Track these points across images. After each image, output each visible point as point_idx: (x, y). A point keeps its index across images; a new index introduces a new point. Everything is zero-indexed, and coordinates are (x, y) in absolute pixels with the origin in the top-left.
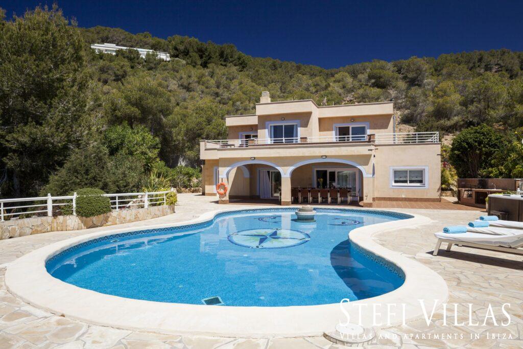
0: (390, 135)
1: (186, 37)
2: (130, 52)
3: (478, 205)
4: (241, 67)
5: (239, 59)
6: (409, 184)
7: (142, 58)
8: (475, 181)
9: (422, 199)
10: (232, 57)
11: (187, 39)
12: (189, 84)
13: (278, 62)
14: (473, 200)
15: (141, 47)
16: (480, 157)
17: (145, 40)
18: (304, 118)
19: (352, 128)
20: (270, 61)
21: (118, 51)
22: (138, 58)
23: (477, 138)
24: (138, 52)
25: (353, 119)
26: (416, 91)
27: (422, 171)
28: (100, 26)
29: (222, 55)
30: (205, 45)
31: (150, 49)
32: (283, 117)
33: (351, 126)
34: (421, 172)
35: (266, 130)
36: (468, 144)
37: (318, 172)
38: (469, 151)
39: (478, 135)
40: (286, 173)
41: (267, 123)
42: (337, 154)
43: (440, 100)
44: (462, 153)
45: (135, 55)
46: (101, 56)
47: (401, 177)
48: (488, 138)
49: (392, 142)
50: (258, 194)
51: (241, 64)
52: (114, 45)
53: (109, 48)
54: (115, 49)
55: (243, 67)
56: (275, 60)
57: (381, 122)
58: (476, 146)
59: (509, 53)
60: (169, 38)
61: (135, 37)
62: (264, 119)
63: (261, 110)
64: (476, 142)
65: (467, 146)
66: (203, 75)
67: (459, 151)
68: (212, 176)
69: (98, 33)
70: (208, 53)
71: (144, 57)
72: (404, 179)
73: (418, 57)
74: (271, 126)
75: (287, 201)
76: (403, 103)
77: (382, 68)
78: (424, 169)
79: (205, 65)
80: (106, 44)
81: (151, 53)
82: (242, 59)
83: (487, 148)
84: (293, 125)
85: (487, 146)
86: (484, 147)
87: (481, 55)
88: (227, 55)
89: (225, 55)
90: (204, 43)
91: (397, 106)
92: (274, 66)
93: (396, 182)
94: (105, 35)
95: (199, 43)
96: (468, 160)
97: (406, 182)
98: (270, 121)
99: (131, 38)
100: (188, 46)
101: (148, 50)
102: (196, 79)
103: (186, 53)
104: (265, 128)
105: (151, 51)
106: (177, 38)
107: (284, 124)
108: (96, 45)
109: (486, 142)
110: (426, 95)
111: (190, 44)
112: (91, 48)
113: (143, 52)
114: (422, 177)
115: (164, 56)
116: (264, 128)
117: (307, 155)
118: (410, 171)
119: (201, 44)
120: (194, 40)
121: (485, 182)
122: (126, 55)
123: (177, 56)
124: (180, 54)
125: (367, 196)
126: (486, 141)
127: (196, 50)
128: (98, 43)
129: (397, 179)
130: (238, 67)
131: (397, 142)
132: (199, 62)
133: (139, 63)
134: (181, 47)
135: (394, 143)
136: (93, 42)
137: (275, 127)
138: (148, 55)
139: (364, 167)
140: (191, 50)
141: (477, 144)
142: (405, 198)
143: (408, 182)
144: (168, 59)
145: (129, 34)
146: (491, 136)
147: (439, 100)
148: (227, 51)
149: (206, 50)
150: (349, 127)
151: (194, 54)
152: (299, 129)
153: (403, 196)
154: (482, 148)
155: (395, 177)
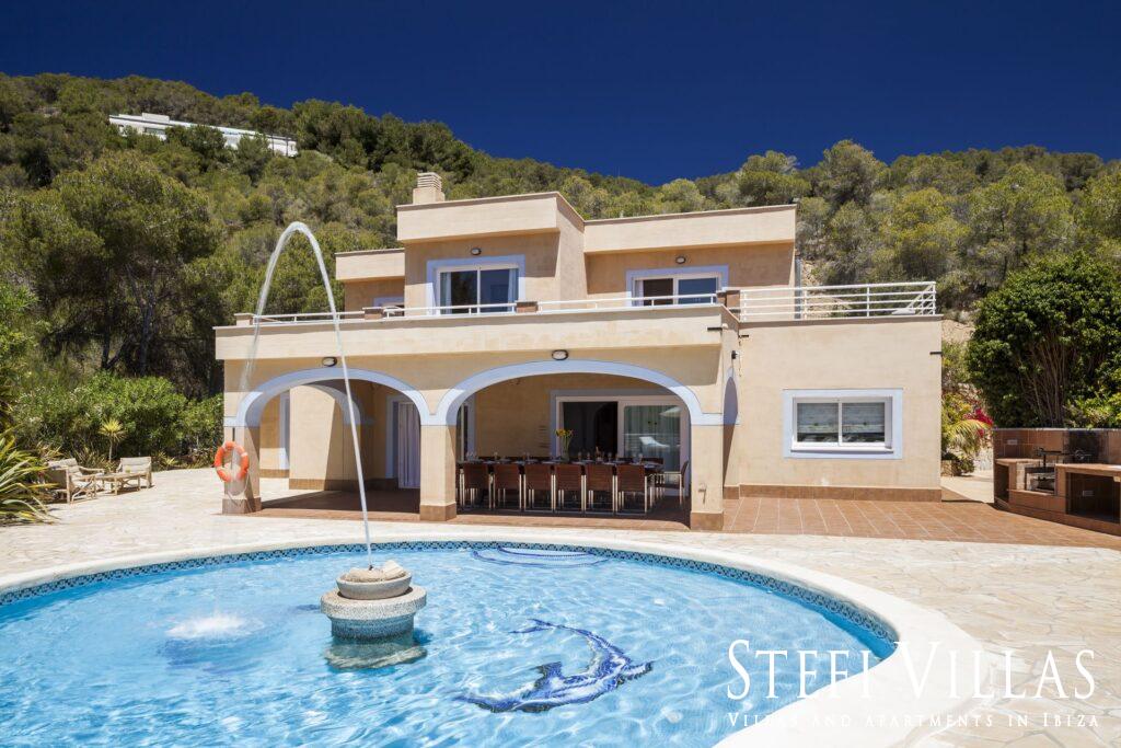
0: (787, 302)
1: (337, 104)
2: (202, 133)
3: (1079, 519)
4: (461, 174)
5: (457, 155)
6: (841, 445)
7: (230, 148)
8: (1055, 436)
9: (881, 491)
10: (440, 151)
11: (337, 109)
12: (329, 204)
13: (548, 168)
14: (1060, 502)
15: (232, 125)
16: (1070, 360)
17: (244, 109)
18: (539, 250)
19: (680, 282)
20: (532, 167)
21: (172, 130)
22: (220, 147)
23: (1062, 296)
24: (220, 134)
25: (682, 256)
26: (849, 215)
27: (883, 404)
28: (138, 77)
29: (417, 143)
30: (378, 123)
31: (249, 129)
32: (478, 245)
33: (677, 277)
34: (880, 409)
35: (429, 286)
36: (1032, 315)
37: (568, 408)
38: (1037, 338)
39: (1066, 287)
40: (435, 410)
41: (430, 264)
42: (602, 345)
43: (910, 233)
44: (1014, 344)
45: (214, 142)
46: (132, 141)
47: (816, 422)
48: (1099, 296)
49: (790, 316)
50: (389, 475)
51: (461, 167)
52: (165, 119)
53: (152, 124)
54: (164, 127)
55: (466, 175)
56: (543, 165)
57: (761, 263)
58: (1056, 322)
59: (1042, 155)
60: (297, 106)
61: (219, 102)
62: (422, 254)
63: (412, 226)
64: (1059, 308)
65: (1031, 324)
66: (362, 186)
67: (1004, 339)
68: (276, 419)
69: (133, 92)
70: (386, 139)
71: (234, 146)
72: (829, 430)
73: (855, 143)
74: (442, 274)
75: (439, 504)
76: (821, 246)
77: (774, 168)
78: (891, 399)
79: (375, 167)
80: (146, 116)
81: (252, 138)
82: (463, 156)
83: (1097, 328)
84: (507, 271)
85: (1098, 322)
86: (1089, 325)
87: (983, 158)
88: (429, 145)
89: (424, 147)
90: (374, 118)
91: (805, 252)
92: (541, 177)
93: (801, 437)
94: (147, 95)
95: (365, 117)
96: (1031, 369)
97: (834, 437)
98: (440, 257)
99: (209, 106)
100: (339, 124)
101: (244, 132)
102: (345, 194)
103: (335, 140)
104: (424, 281)
105: (253, 133)
106: (315, 106)
107: (479, 266)
108: (121, 116)
109: (1093, 310)
110: (874, 223)
111: (344, 118)
112: (108, 123)
113: (233, 136)
114: (883, 422)
115: (283, 147)
116: (422, 280)
117: (502, 347)
118: (844, 405)
119: (370, 120)
120: (354, 111)
121: (1097, 443)
122: (190, 140)
123: (313, 146)
124: (320, 140)
125: (703, 491)
126: (1094, 306)
127: (357, 133)
128: (131, 113)
129: (806, 429)
130: (451, 174)
131: (805, 314)
132: (364, 161)
133: (223, 160)
134: (324, 126)
135: (798, 316)
136: (117, 110)
137: (455, 276)
138: (244, 142)
139: (695, 388)
140: (346, 132)
141: (1062, 315)
142: (828, 488)
143: (840, 437)
144: (293, 153)
145: (205, 96)
146: (1109, 289)
147: (908, 232)
148: (431, 137)
149: (381, 132)
150: (671, 281)
151: (353, 142)
152: (522, 280)
153: (825, 483)
154: (1080, 329)
155: (800, 422)
